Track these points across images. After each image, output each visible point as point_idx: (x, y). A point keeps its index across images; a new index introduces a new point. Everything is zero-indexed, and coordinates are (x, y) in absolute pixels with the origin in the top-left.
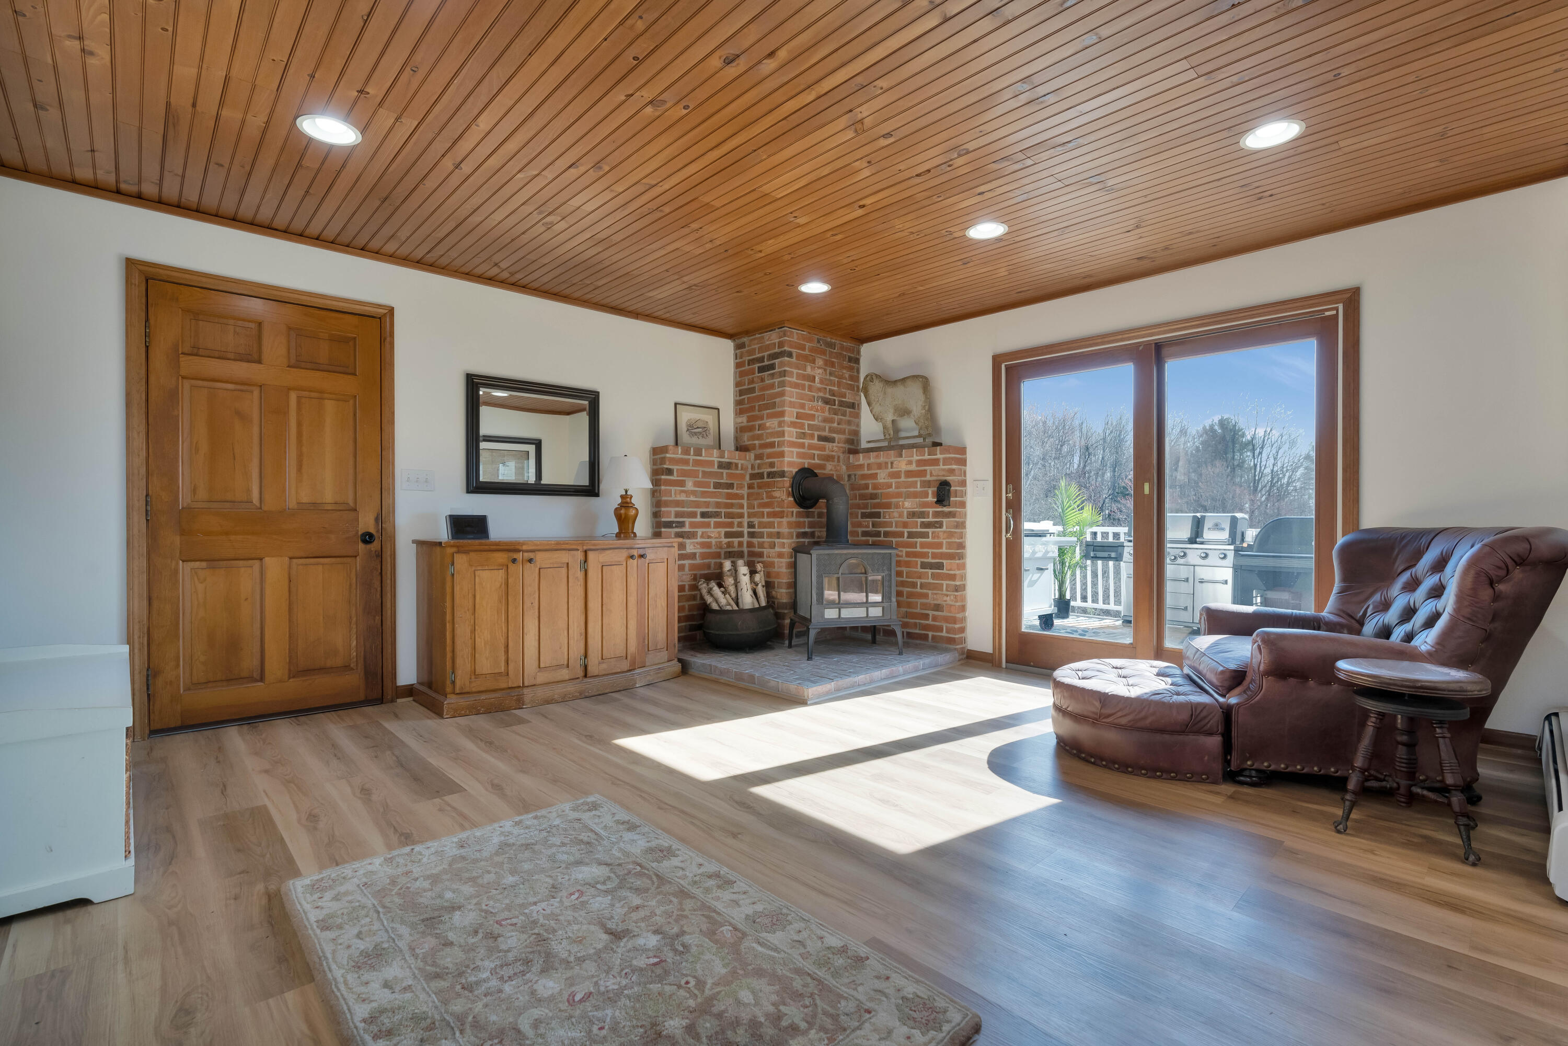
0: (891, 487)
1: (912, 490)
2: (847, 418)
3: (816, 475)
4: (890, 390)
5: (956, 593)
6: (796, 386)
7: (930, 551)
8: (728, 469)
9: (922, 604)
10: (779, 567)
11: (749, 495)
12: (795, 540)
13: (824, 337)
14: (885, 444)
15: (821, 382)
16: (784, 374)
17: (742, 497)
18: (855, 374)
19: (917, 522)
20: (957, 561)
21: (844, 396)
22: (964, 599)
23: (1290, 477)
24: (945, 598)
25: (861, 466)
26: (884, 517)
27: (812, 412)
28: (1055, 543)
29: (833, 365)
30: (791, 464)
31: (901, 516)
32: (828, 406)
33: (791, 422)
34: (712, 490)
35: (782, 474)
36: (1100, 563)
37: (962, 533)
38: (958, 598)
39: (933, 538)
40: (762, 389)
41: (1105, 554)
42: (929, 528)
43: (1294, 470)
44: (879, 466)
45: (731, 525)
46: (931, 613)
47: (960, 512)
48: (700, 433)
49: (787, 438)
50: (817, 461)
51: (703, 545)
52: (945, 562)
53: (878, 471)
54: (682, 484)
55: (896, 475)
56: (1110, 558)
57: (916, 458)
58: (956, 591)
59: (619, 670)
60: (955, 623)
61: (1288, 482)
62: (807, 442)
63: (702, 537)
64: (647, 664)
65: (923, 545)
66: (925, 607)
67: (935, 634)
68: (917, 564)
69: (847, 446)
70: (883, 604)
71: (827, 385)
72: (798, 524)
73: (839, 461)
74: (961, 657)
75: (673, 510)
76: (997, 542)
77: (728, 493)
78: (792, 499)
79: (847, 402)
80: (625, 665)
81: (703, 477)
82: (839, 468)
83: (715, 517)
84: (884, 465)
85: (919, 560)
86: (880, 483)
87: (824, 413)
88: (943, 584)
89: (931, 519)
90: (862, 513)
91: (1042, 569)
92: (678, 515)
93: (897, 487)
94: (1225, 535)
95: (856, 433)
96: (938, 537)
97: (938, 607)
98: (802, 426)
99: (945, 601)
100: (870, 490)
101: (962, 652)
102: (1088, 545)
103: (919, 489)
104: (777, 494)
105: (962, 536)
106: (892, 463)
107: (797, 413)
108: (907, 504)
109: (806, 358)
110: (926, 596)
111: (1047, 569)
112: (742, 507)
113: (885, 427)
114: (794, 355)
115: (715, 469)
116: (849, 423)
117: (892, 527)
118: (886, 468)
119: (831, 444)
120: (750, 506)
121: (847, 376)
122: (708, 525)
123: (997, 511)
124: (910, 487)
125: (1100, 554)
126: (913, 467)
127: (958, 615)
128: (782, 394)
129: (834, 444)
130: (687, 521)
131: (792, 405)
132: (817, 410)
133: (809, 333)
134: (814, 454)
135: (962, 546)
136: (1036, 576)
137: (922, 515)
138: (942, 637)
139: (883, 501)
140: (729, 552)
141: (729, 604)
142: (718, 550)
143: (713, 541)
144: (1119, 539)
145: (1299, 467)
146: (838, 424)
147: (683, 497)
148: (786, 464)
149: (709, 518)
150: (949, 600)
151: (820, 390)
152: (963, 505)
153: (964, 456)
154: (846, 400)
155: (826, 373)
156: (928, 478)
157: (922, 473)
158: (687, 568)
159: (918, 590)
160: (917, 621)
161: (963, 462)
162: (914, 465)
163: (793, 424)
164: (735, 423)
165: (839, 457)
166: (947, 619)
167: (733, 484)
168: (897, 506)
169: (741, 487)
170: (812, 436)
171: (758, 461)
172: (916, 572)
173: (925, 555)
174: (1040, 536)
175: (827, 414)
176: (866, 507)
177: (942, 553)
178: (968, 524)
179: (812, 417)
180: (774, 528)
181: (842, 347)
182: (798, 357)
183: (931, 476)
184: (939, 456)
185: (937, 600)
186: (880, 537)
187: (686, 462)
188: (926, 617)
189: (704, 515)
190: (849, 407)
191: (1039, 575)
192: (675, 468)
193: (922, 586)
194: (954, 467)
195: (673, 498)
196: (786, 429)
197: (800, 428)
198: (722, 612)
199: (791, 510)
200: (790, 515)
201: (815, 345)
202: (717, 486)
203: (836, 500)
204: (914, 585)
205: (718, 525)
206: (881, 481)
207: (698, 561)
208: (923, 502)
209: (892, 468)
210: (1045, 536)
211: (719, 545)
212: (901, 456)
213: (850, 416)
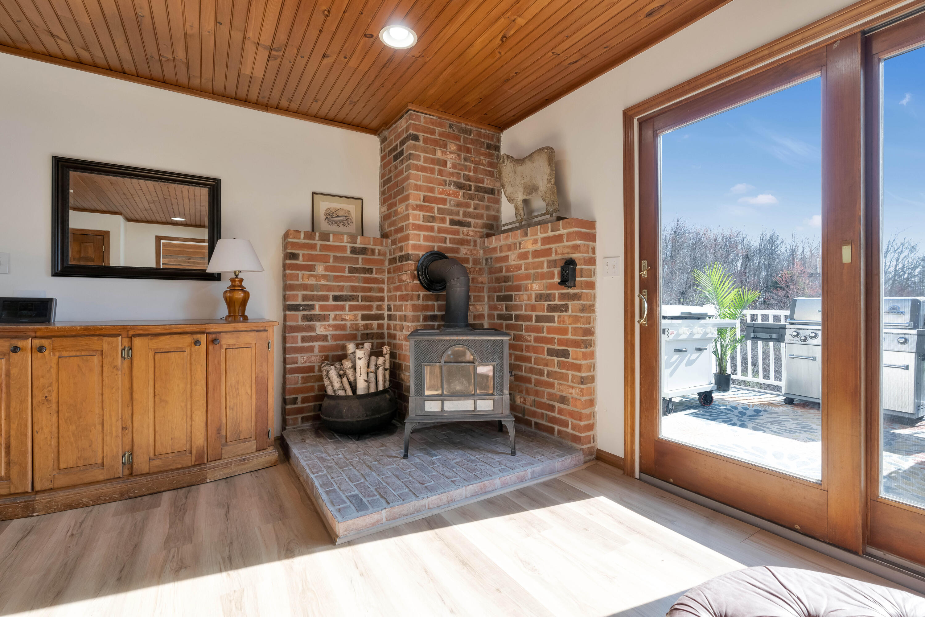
0: (521, 269)
1: (539, 271)
2: (486, 203)
3: (446, 257)
4: (520, 169)
5: (582, 386)
6: (423, 169)
7: (556, 336)
8: (363, 254)
9: (549, 394)
10: (406, 350)
11: (389, 279)
12: (421, 323)
13: (458, 122)
14: (518, 224)
15: (454, 166)
16: (410, 157)
17: (382, 282)
18: (495, 161)
19: (544, 305)
20: (583, 350)
21: (482, 181)
22: (592, 392)
23: (909, 274)
24: (571, 390)
25: (495, 249)
26: (516, 301)
27: (443, 196)
28: (714, 325)
29: (468, 150)
30: (415, 247)
31: (529, 299)
32: (463, 191)
33: (417, 206)
34: (347, 274)
35: (407, 257)
36: (760, 343)
37: (590, 317)
38: (585, 391)
39: (559, 323)
40: (397, 176)
41: (766, 336)
42: (555, 311)
43: (915, 268)
44: (510, 248)
45: (370, 308)
46: (557, 405)
47: (587, 294)
48: (340, 221)
49: (411, 221)
50: (449, 245)
51: (336, 327)
52: (570, 349)
53: (509, 253)
54: (311, 268)
55: (524, 256)
56: (771, 339)
57: (541, 236)
58: (582, 383)
59: (180, 466)
60: (580, 420)
61: (908, 277)
62: (436, 225)
63: (334, 320)
64: (223, 457)
65: (550, 330)
66: (551, 396)
67: (560, 428)
68: (544, 350)
69: (485, 231)
70: (493, 397)
71: (461, 170)
72: (426, 308)
73: (475, 245)
74: (588, 458)
75: (300, 294)
76: (629, 329)
77: (365, 278)
78: (418, 282)
79: (484, 188)
80: (190, 460)
81: (334, 262)
82: (475, 252)
83: (350, 301)
84: (513, 246)
85: (546, 346)
86: (511, 266)
87: (457, 197)
88: (568, 375)
89: (557, 302)
90: (498, 296)
91: (700, 350)
92: (305, 298)
93: (526, 269)
94: (905, 319)
95: (497, 218)
96: (564, 322)
97: (563, 400)
98: (431, 210)
99: (571, 394)
100: (504, 273)
101: (590, 451)
102: (749, 326)
103: (546, 270)
104: (404, 278)
105: (589, 321)
106: (520, 244)
107: (424, 197)
108: (535, 286)
109: (436, 143)
110: (552, 385)
111: (706, 349)
112: (382, 290)
113: (516, 208)
114: (421, 139)
115: (348, 254)
116: (488, 208)
117: (521, 310)
118: (515, 249)
119: (465, 229)
120: (389, 291)
121: (485, 162)
122: (342, 308)
123: (629, 292)
124: (536, 268)
125: (760, 335)
126: (539, 246)
127: (583, 411)
128: (407, 178)
129: (470, 229)
130: (317, 304)
131: (418, 188)
132: (449, 195)
133: (439, 118)
134: (446, 238)
135: (589, 332)
136: (695, 355)
137: (549, 297)
138: (567, 433)
139: (515, 283)
140: (367, 334)
141: (343, 389)
142: (355, 332)
143: (348, 324)
144: (780, 321)
145: (918, 266)
146: (475, 209)
147: (312, 281)
148: (410, 247)
149: (343, 301)
150: (574, 393)
151: (452, 174)
152: (591, 285)
153: (591, 231)
154: (485, 185)
155: (460, 159)
156: (554, 257)
157: (547, 252)
158: (316, 350)
159: (545, 378)
160: (544, 412)
161: (592, 238)
162: (540, 243)
163: (419, 208)
164: (381, 213)
165: (475, 241)
166: (572, 414)
167: (371, 269)
168: (526, 289)
169: (381, 271)
170: (443, 220)
171: (394, 247)
172: (543, 359)
173: (550, 341)
174: (699, 319)
175: (461, 199)
176: (500, 290)
177: (567, 340)
178: (598, 307)
179: (444, 201)
180: (403, 311)
181: (479, 134)
182: (426, 140)
183: (556, 254)
184: (562, 231)
185: (562, 391)
186: (512, 320)
187: (313, 247)
188: (552, 408)
189: (336, 298)
190: (487, 193)
191: (698, 354)
192: (301, 252)
193: (549, 374)
194: (579, 242)
195: (300, 281)
196: (411, 211)
197: (427, 211)
198: (336, 397)
199: (417, 293)
200: (415, 298)
201: (447, 130)
202: (352, 270)
203: (453, 282)
204: (541, 373)
205: (352, 308)
206: (513, 263)
207: (330, 342)
208: (550, 283)
209: (520, 249)
210: (704, 319)
211: (356, 327)
212: (526, 235)
213: (488, 202)
